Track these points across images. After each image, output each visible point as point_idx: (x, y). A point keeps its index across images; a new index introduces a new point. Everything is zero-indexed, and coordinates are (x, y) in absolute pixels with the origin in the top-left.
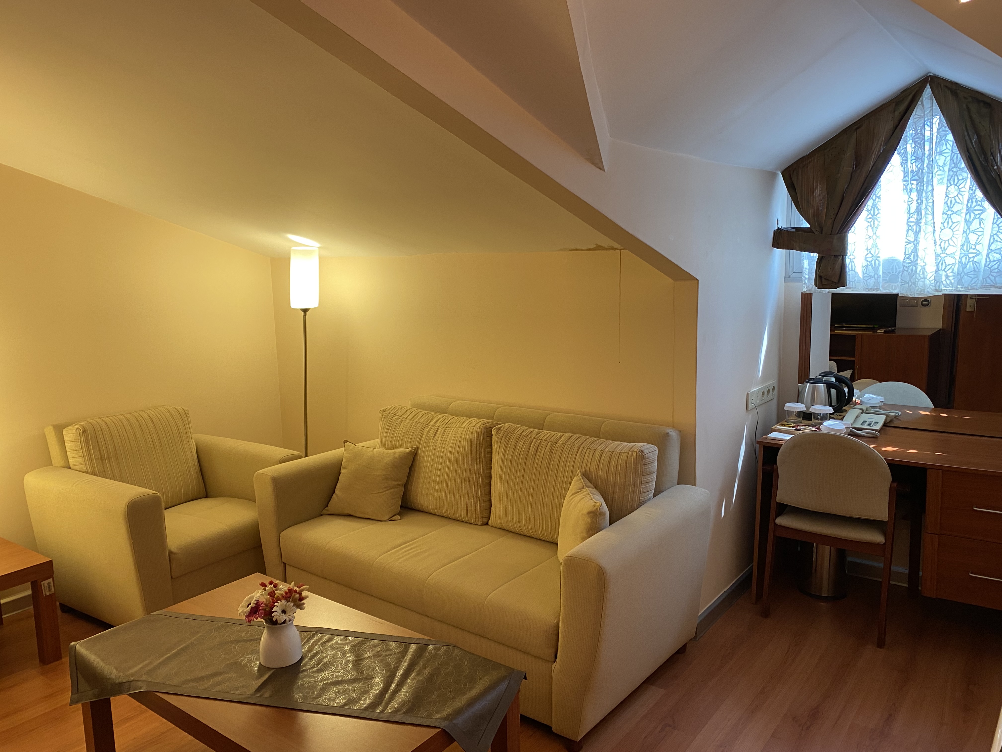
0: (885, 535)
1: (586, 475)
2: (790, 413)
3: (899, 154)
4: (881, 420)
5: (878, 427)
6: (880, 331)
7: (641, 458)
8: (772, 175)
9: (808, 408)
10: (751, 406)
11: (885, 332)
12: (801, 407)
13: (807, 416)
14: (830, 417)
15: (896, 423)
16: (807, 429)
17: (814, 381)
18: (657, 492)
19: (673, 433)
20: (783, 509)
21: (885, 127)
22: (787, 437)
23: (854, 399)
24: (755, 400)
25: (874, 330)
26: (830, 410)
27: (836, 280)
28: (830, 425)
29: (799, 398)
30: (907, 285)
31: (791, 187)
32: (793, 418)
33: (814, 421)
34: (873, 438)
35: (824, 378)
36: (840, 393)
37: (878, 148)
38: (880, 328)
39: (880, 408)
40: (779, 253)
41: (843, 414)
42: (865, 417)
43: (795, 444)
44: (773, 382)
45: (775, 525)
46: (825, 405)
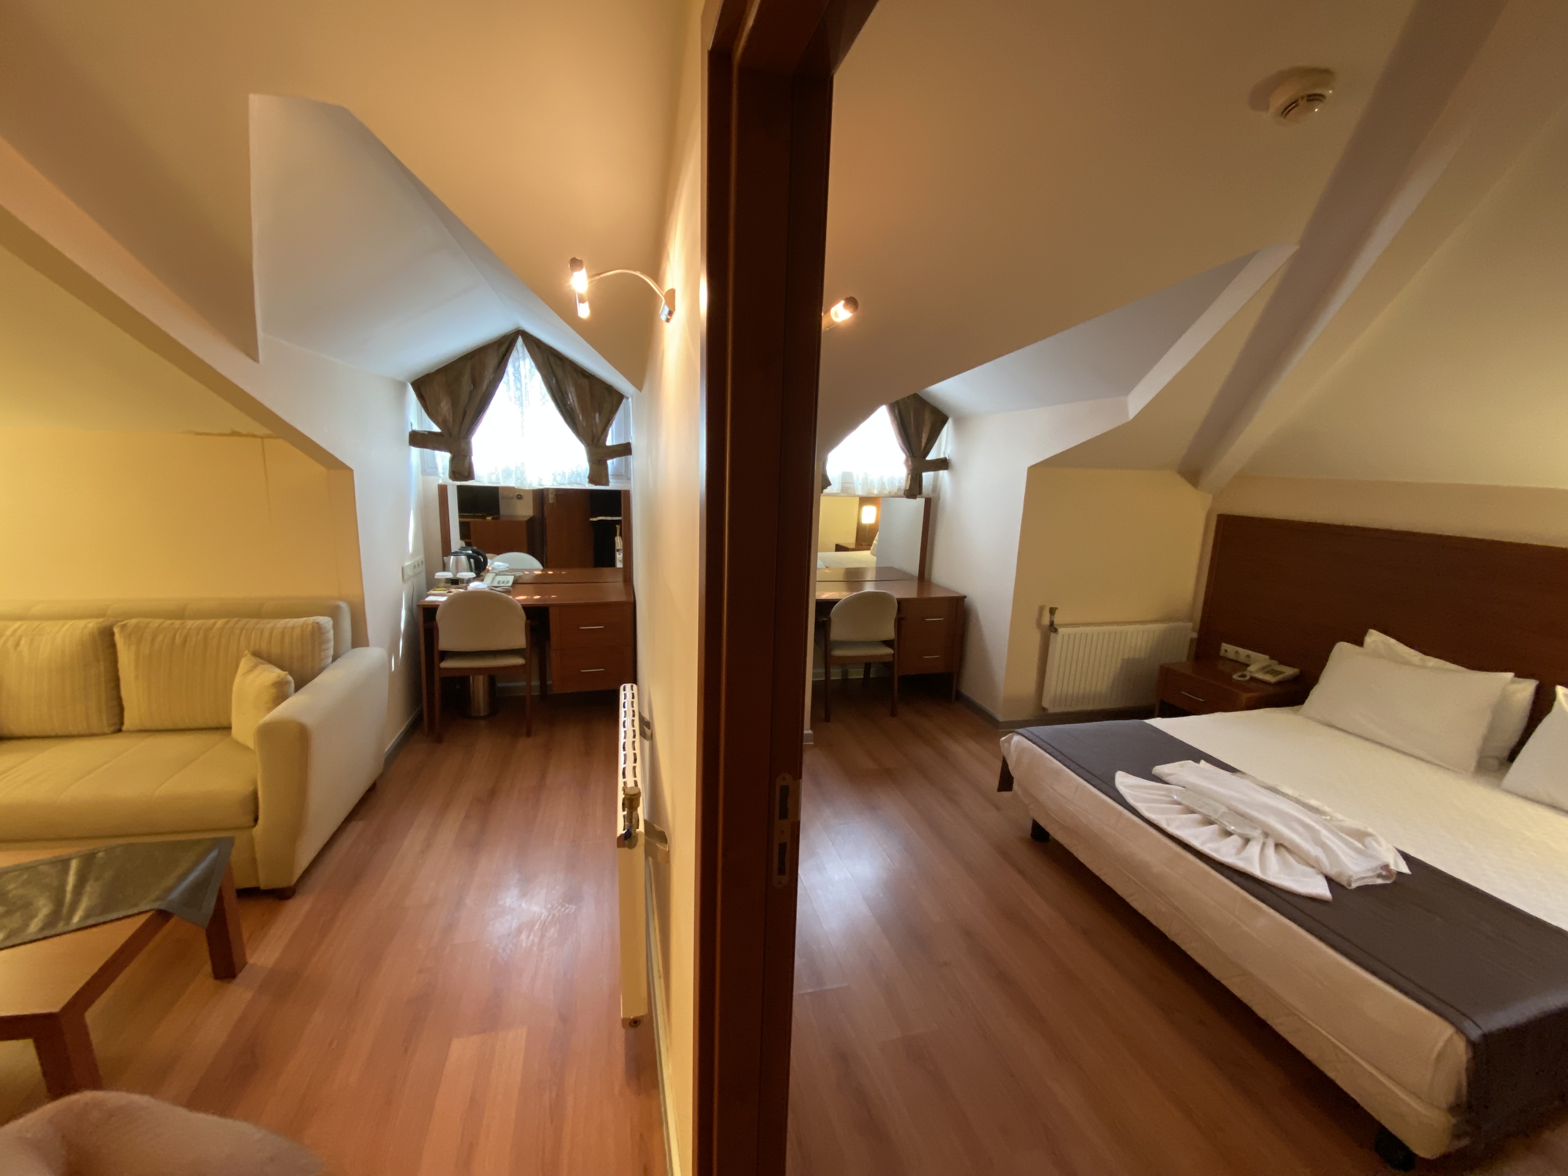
0: (525, 657)
2: (439, 580)
3: (504, 382)
4: (511, 579)
5: (510, 584)
6: (489, 518)
7: (318, 630)
8: (403, 385)
9: (455, 575)
10: (406, 577)
11: (492, 519)
12: (449, 575)
13: (455, 582)
14: (474, 579)
15: (521, 581)
16: (455, 591)
17: (456, 554)
18: (335, 658)
19: (343, 605)
20: (445, 655)
21: (492, 361)
22: (444, 599)
23: (487, 567)
24: (409, 572)
25: (484, 517)
26: (472, 575)
27: (466, 474)
28: (475, 586)
29: (445, 568)
30: (520, 481)
31: (421, 397)
32: (443, 584)
33: (461, 585)
34: (508, 592)
35: (463, 552)
36: (477, 561)
37: (489, 374)
38: (489, 515)
39: (507, 571)
40: (415, 451)
41: (482, 578)
42: (499, 578)
43: (453, 602)
44: (421, 557)
45: (440, 669)
46: (468, 571)
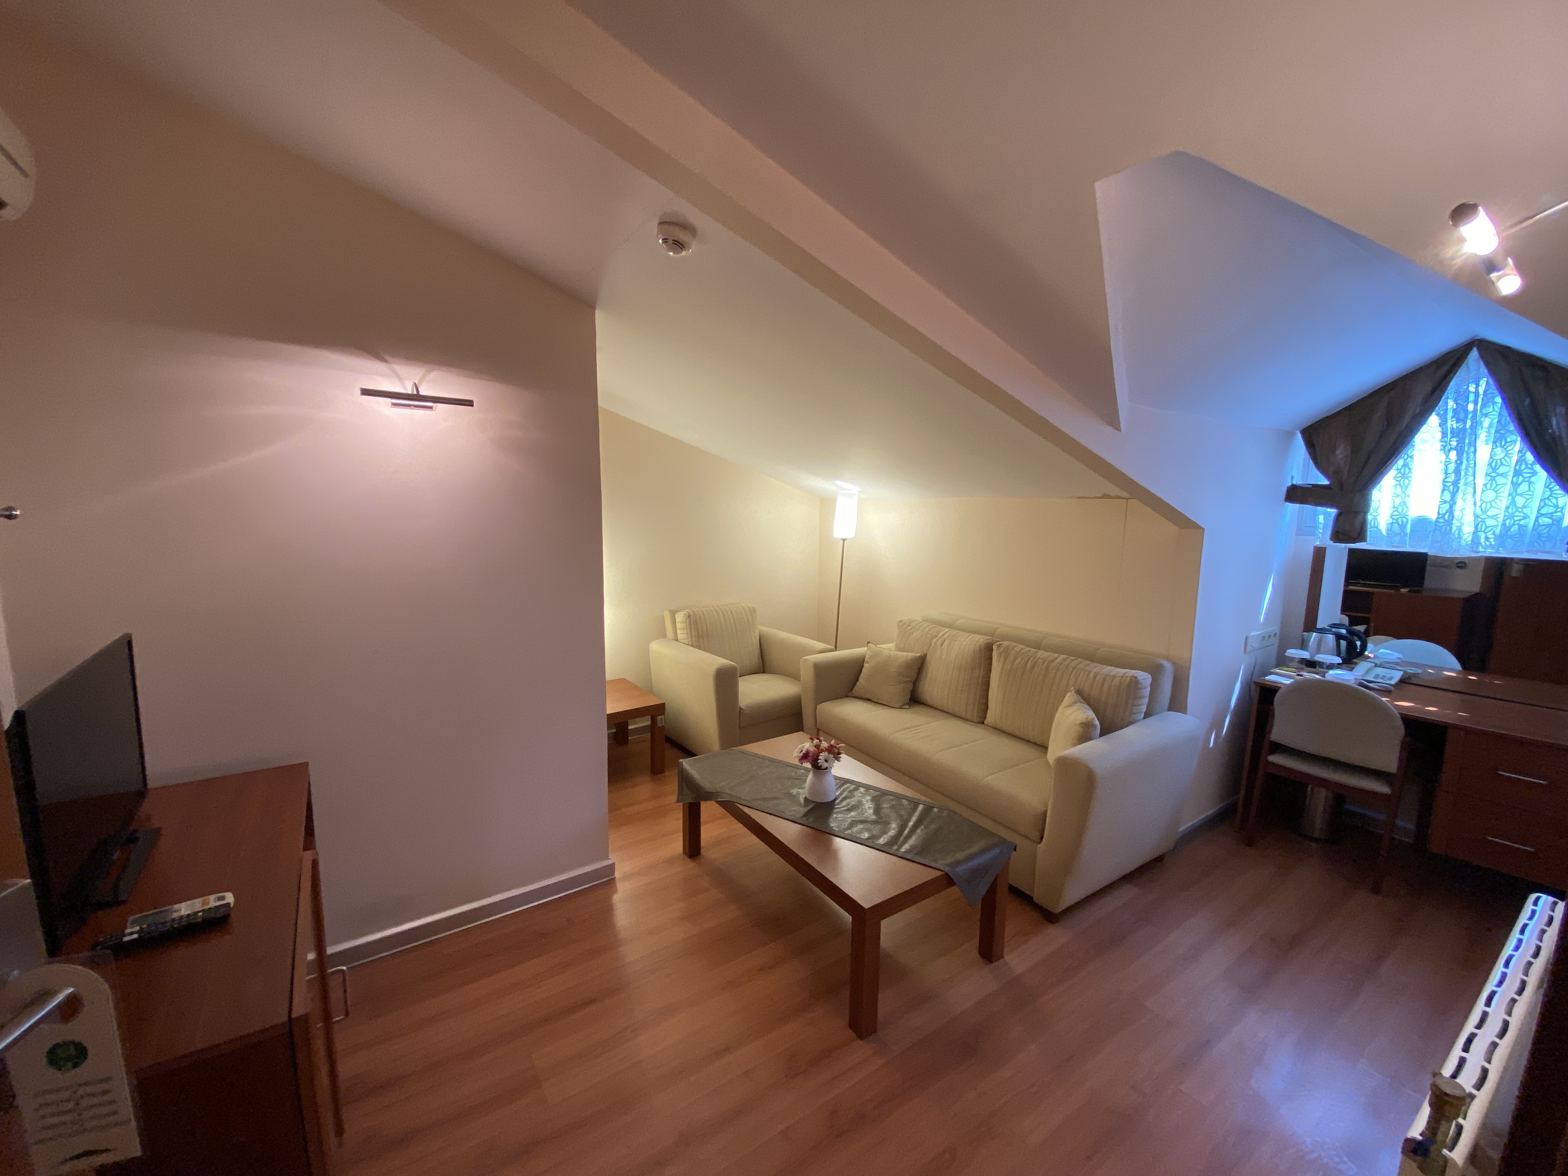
0: (1391, 785)
1: (1079, 692)
2: (1292, 659)
3: (1438, 415)
4: (1397, 676)
5: (1393, 682)
6: (1403, 590)
7: (1135, 683)
8: (1290, 435)
9: (1312, 655)
10: (1249, 648)
11: (1409, 591)
12: (1306, 655)
13: (1311, 664)
14: (1339, 666)
15: (1414, 681)
16: (1310, 676)
17: (1322, 631)
18: (1148, 715)
19: (1168, 665)
20: (1277, 748)
21: (1422, 389)
22: (1287, 682)
23: (1366, 653)
24: (1254, 644)
25: (1397, 588)
26: (1339, 661)
27: (1354, 535)
28: (1336, 675)
29: (1303, 645)
31: (1310, 445)
32: (1295, 664)
33: (1318, 669)
34: (1386, 692)
35: (1334, 630)
36: (1351, 646)
37: (1413, 407)
38: (1404, 587)
39: (1397, 664)
40: (1293, 508)
41: (1353, 666)
42: (1379, 671)
44: (1275, 628)
45: (1267, 761)
46: (1334, 655)
